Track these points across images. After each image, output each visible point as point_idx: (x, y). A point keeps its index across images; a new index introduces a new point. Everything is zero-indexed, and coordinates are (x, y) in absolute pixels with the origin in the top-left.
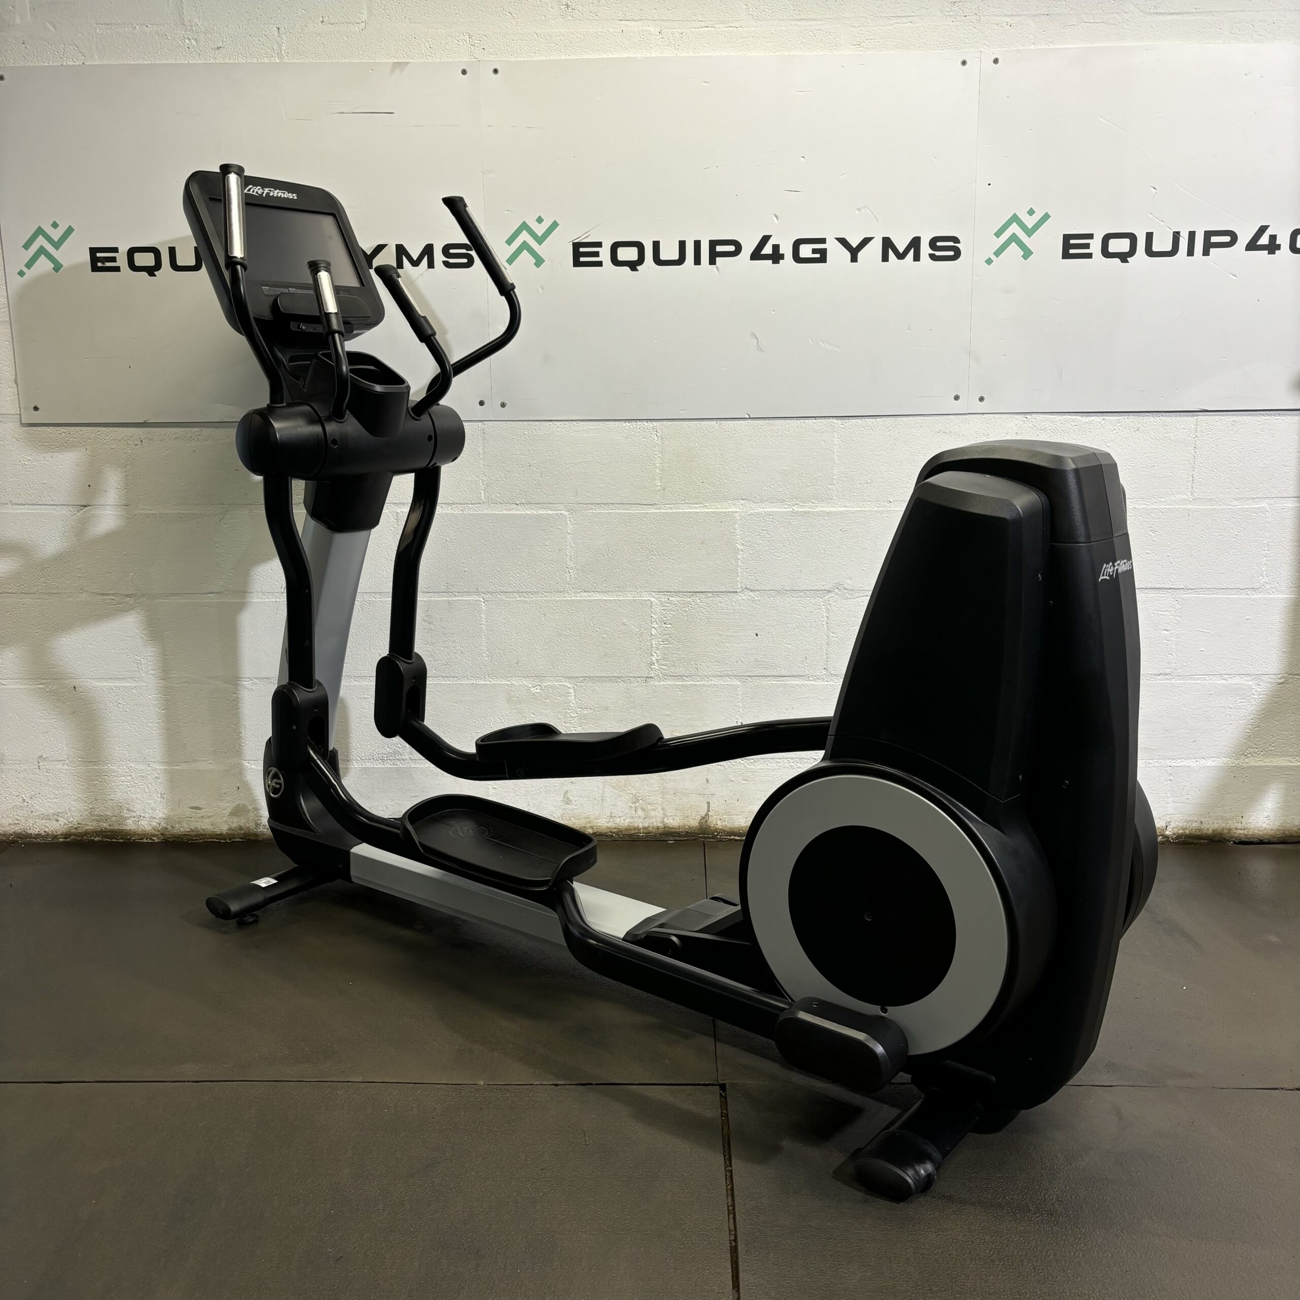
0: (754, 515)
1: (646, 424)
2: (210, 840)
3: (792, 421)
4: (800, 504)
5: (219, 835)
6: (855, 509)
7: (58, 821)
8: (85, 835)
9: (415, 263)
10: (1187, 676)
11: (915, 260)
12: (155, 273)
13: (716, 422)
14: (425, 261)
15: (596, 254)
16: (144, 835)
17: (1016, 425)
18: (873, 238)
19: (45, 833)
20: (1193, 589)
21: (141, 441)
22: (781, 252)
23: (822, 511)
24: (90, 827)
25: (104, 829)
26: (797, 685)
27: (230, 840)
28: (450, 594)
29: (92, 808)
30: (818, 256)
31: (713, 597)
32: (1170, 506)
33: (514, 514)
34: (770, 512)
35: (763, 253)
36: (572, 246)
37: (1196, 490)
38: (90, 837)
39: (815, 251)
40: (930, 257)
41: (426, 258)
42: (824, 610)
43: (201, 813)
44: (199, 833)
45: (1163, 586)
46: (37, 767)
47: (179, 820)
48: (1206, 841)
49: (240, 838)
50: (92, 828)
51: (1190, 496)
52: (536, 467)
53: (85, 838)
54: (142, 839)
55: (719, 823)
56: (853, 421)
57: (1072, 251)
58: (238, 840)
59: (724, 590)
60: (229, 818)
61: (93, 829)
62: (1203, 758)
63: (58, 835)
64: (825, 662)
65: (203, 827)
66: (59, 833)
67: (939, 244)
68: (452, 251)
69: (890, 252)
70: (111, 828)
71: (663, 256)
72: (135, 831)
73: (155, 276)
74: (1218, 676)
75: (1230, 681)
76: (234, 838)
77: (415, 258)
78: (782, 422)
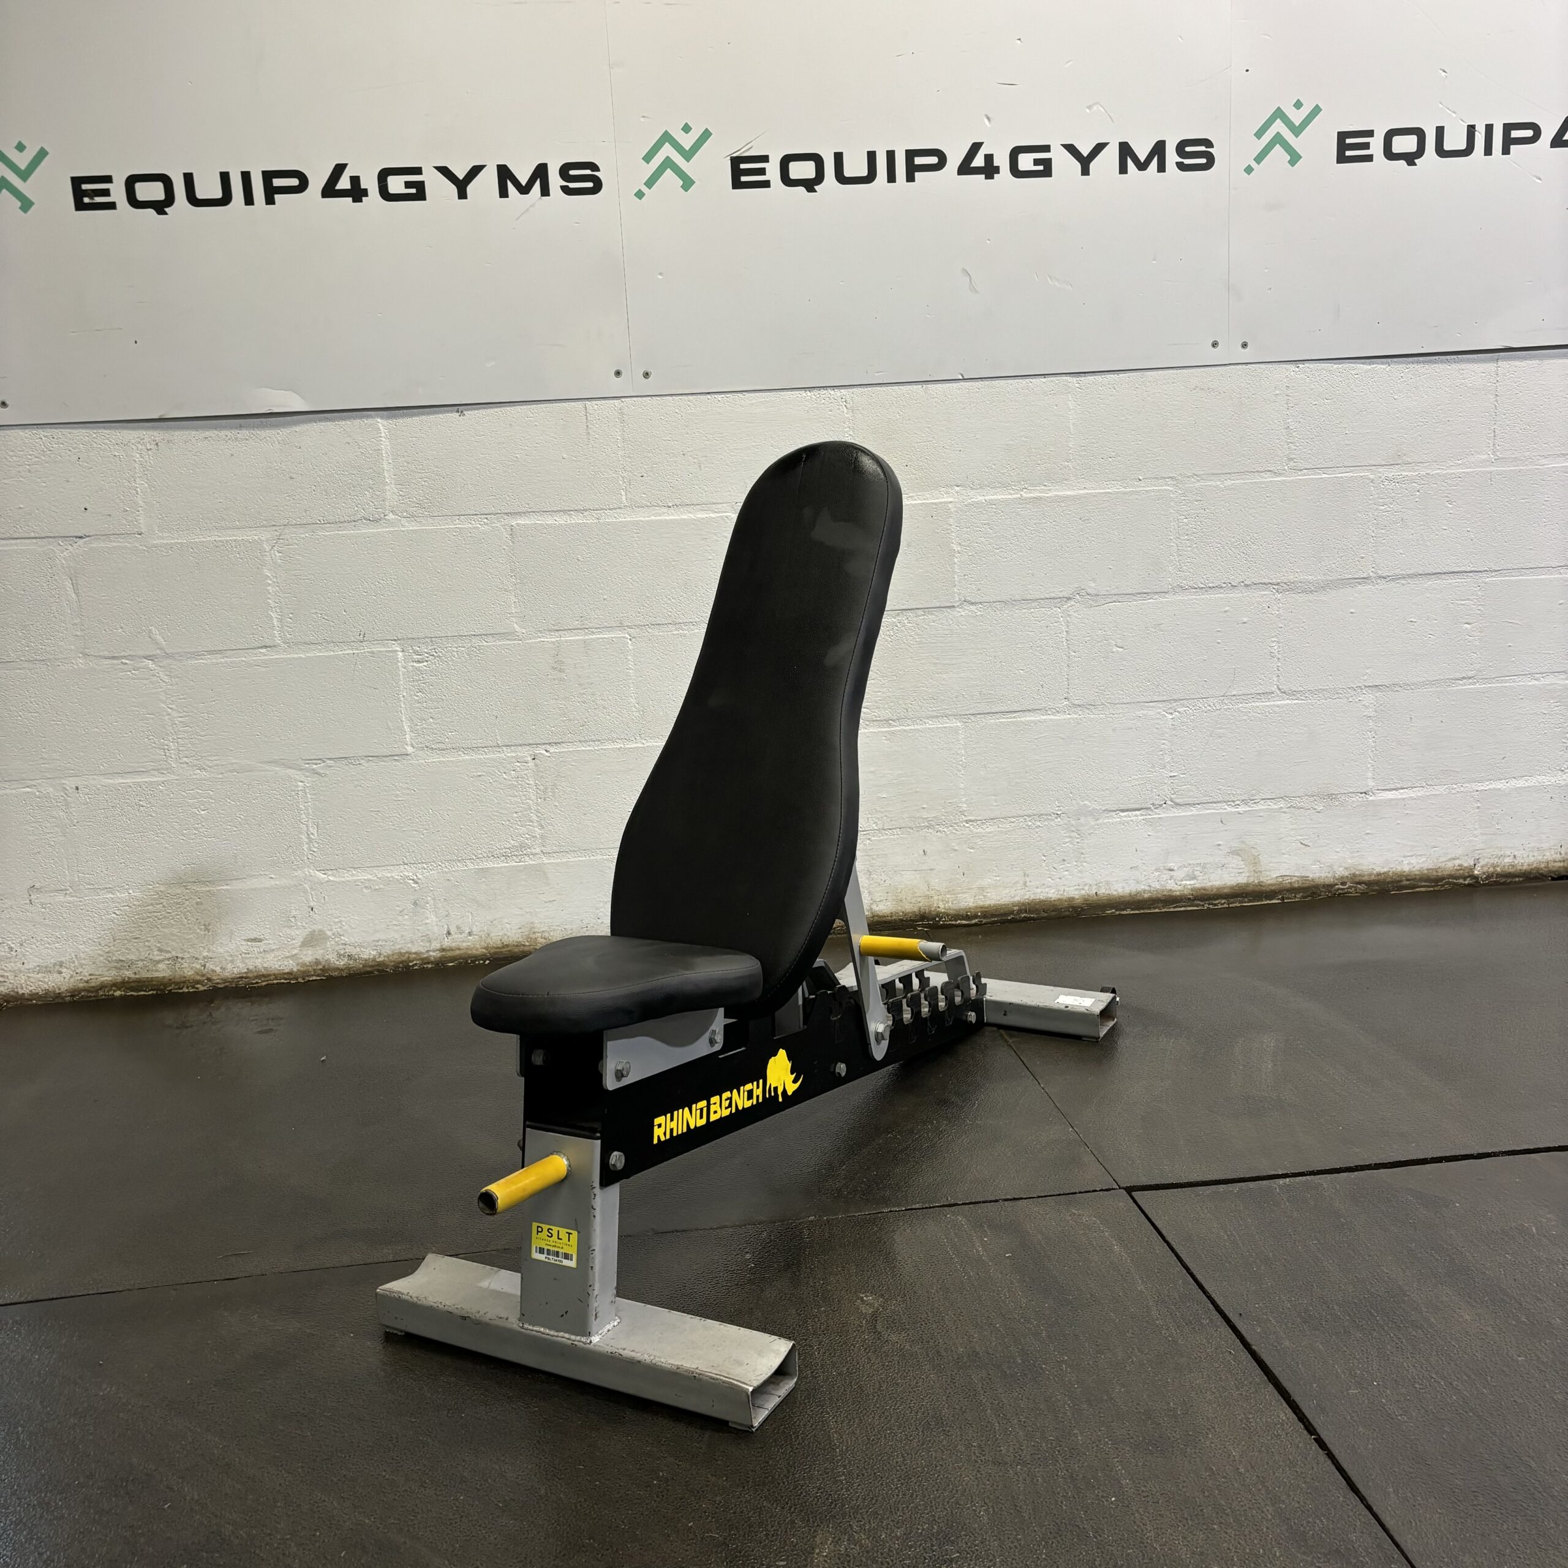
0: (973, 505)
1: (832, 392)
2: (275, 982)
3: (1016, 381)
4: (1030, 488)
5: (287, 973)
6: (1096, 491)
7: (62, 973)
8: (101, 989)
9: (524, 190)
10: (1494, 678)
11: (1159, 171)
12: (166, 210)
13: (920, 386)
14: (537, 186)
15: (762, 171)
16: (184, 982)
17: (1287, 377)
18: (1106, 144)
19: (44, 992)
20: (1499, 571)
21: (157, 444)
22: (995, 165)
23: (1057, 496)
24: (106, 978)
25: (126, 979)
26: (1032, 721)
27: (303, 979)
28: (586, 631)
29: (108, 952)
30: (1041, 168)
31: (924, 615)
32: (1471, 470)
33: (665, 520)
34: (992, 500)
35: (973, 165)
36: (730, 161)
37: (1498, 448)
38: (108, 992)
39: (1037, 162)
40: (1178, 167)
41: (538, 183)
42: (1063, 623)
43: (262, 946)
44: (261, 973)
45: (1463, 569)
46: (28, 902)
47: (231, 959)
48: (1521, 879)
49: (317, 976)
50: (110, 979)
51: (1492, 456)
52: (691, 456)
53: (101, 993)
54: (182, 989)
55: (942, 906)
56: (1091, 378)
57: (1348, 153)
58: (314, 978)
59: (938, 605)
60: (301, 950)
61: (111, 981)
62: (1514, 778)
63: (62, 992)
64: (1066, 690)
65: (265, 965)
66: (62, 990)
67: (1188, 149)
68: (572, 172)
69: (1129, 161)
70: (137, 976)
71: (848, 173)
72: (171, 978)
73: (166, 213)
74: (1529, 676)
75: (1543, 681)
76: (308, 976)
77: (523, 181)
78: (1002, 382)
